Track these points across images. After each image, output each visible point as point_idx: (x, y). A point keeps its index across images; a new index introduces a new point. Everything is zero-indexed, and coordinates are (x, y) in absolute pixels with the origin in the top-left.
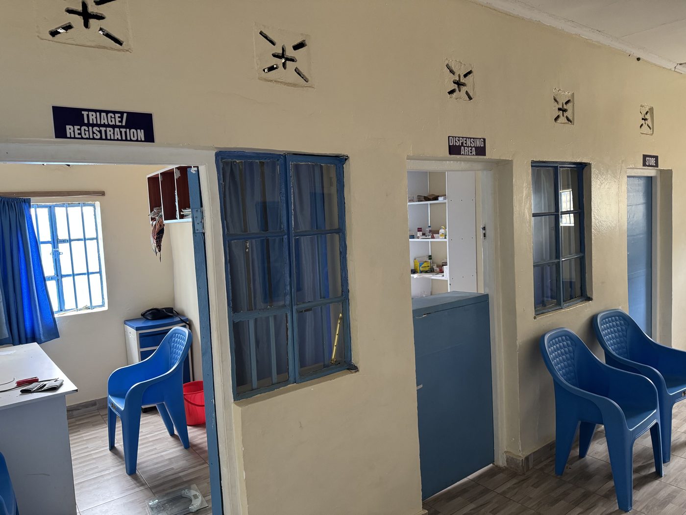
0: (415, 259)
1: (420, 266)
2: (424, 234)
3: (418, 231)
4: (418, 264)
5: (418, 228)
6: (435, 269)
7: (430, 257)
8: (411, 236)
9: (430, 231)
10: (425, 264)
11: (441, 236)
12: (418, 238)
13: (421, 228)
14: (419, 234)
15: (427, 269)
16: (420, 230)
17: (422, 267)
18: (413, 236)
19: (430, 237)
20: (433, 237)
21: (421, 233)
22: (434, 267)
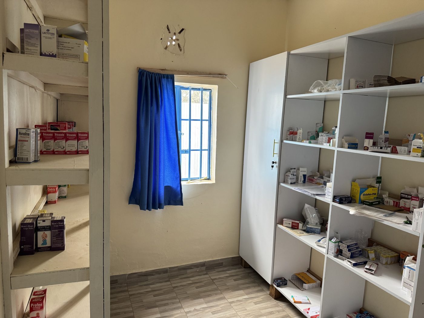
0: (354, 181)
1: (361, 192)
2: (374, 144)
3: (367, 138)
4: (359, 190)
5: (367, 133)
6: (386, 200)
7: (379, 180)
8: (353, 144)
9: (387, 140)
10: (370, 191)
11: (414, 150)
12: (366, 149)
13: (372, 134)
14: (368, 143)
15: (372, 199)
16: (369, 136)
17: (363, 195)
18: (357, 144)
19: (389, 150)
20: (394, 151)
21: (372, 141)
22: (384, 196)
